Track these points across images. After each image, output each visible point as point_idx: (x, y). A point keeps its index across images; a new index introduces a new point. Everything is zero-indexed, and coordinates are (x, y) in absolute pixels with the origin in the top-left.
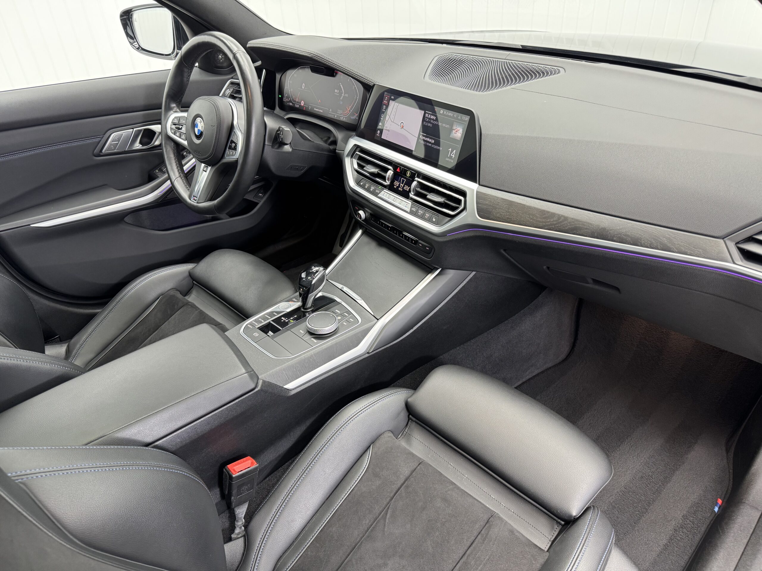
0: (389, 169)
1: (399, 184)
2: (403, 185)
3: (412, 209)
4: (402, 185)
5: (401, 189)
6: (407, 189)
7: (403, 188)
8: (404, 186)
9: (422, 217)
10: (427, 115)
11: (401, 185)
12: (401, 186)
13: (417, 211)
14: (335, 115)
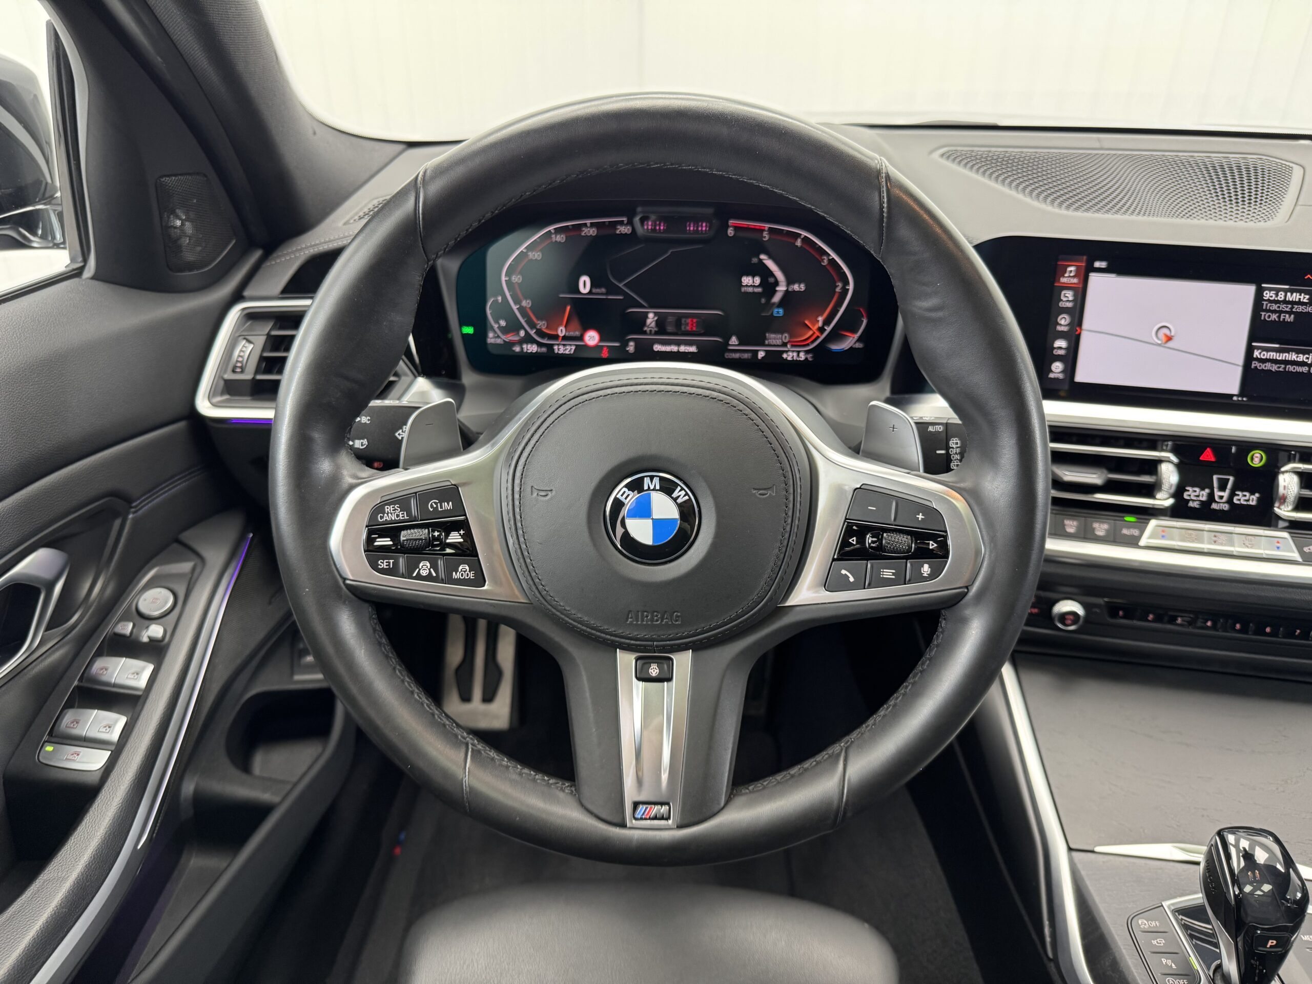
0: (1159, 461)
1: (1211, 496)
2: (1226, 494)
4: (1221, 494)
5: (1226, 507)
6: (1248, 500)
7: (1230, 501)
8: (1232, 494)
10: (1267, 295)
11: (1217, 493)
12: (1221, 497)
14: (756, 352)
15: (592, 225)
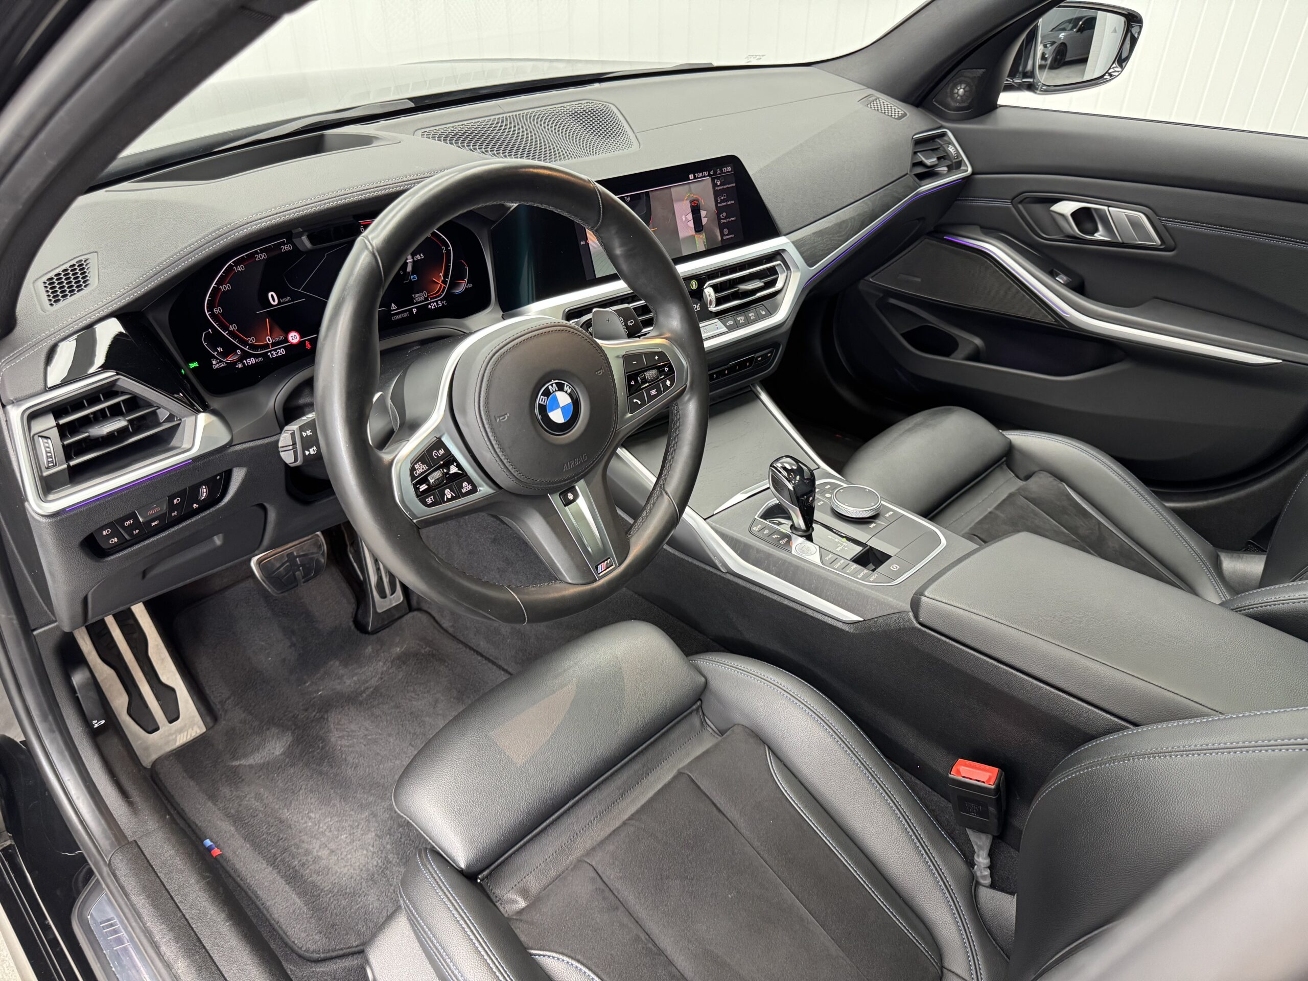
3: (728, 324)
9: (749, 323)
13: (736, 321)
14: (411, 311)
15: (262, 251)
